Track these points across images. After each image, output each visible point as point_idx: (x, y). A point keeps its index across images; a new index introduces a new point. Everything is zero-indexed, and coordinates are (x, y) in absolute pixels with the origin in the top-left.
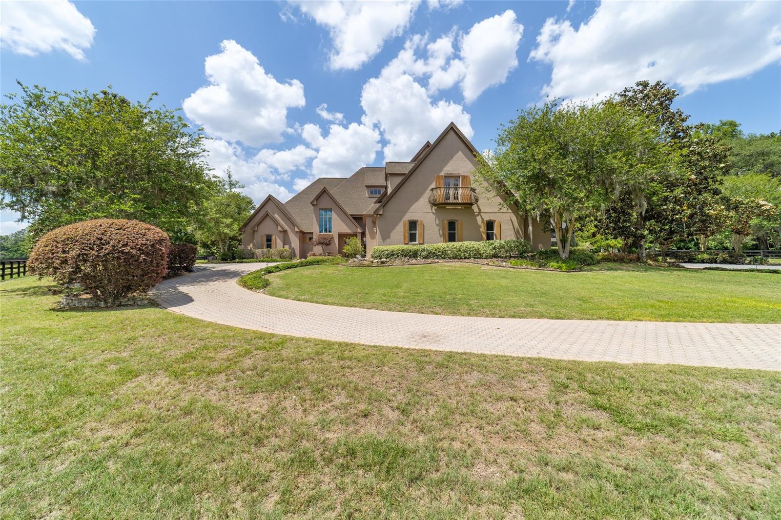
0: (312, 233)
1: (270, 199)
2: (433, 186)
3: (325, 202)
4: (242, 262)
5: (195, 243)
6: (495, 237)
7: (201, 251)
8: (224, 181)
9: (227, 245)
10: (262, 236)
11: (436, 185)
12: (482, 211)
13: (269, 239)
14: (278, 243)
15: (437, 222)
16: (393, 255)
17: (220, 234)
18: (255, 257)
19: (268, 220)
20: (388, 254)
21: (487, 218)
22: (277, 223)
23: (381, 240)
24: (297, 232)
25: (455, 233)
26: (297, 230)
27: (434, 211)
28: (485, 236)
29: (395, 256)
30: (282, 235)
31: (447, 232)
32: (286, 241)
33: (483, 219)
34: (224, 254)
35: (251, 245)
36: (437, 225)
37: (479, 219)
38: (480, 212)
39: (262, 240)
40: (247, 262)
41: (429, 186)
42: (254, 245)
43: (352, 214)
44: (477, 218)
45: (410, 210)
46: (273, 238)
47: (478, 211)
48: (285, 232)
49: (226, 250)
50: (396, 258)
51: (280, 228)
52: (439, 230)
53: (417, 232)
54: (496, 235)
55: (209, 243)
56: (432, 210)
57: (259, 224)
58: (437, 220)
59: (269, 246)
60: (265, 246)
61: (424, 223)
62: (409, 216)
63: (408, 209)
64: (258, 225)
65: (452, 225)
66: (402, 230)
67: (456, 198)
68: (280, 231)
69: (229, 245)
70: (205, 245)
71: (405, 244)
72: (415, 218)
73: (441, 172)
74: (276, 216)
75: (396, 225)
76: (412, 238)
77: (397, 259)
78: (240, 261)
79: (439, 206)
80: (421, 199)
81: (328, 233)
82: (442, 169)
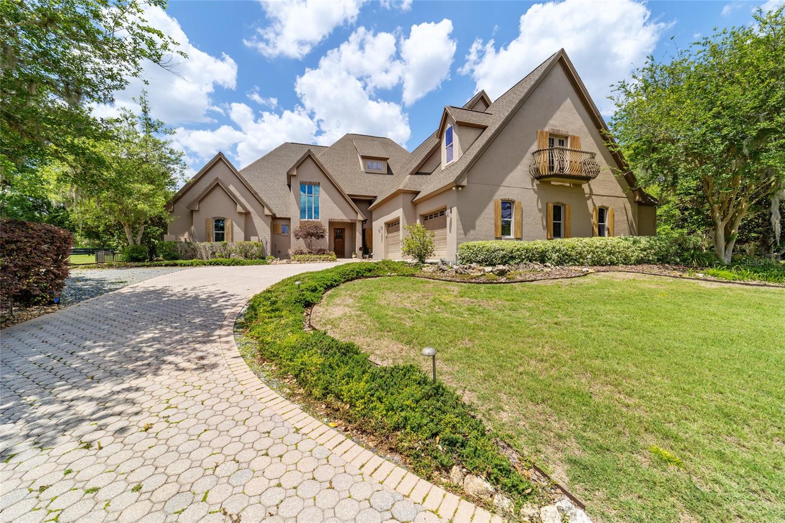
0: (289, 219)
1: (220, 159)
2: (534, 148)
3: (309, 173)
4: (175, 265)
5: (73, 230)
6: (606, 232)
7: (84, 242)
8: (133, 116)
9: (141, 233)
10: (207, 220)
11: (539, 146)
12: (594, 192)
13: (219, 225)
14: (236, 234)
15: (540, 206)
16: (513, 258)
17: (125, 211)
18: (199, 256)
19: (218, 194)
20: (503, 257)
21: (599, 204)
22: (235, 201)
23: (462, 232)
24: (267, 216)
25: (560, 224)
26: (267, 212)
27: (535, 187)
28: (596, 230)
29: (517, 261)
30: (242, 220)
31: (552, 222)
32: (249, 231)
33: (594, 205)
34: (134, 250)
35: (186, 235)
36: (540, 210)
37: (589, 202)
38: (591, 194)
39: (207, 228)
40: (185, 265)
41: (529, 147)
42: (191, 235)
43: (350, 193)
44: (588, 201)
45: (504, 184)
46: (227, 224)
47: (589, 192)
48: (247, 214)
49: (139, 243)
50: (518, 264)
51: (240, 209)
52: (542, 218)
53: (513, 219)
54: (608, 230)
55: (101, 229)
56: (533, 185)
57: (201, 199)
58: (540, 203)
59: (220, 238)
60: (213, 237)
61: (523, 205)
62: (503, 193)
63: (503, 180)
64: (200, 202)
65: (557, 211)
66: (493, 215)
67: (562, 169)
68: (240, 213)
69: (144, 234)
70: (91, 233)
71: (497, 238)
72: (511, 197)
73: (545, 126)
74: (232, 188)
75: (485, 206)
76: (506, 229)
77: (521, 265)
78: (171, 262)
79: (541, 179)
80: (519, 167)
81: (313, 219)
82: (547, 123)
